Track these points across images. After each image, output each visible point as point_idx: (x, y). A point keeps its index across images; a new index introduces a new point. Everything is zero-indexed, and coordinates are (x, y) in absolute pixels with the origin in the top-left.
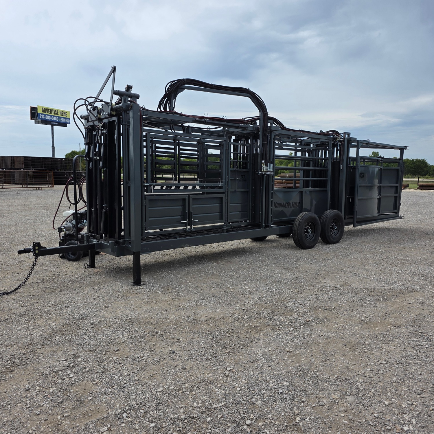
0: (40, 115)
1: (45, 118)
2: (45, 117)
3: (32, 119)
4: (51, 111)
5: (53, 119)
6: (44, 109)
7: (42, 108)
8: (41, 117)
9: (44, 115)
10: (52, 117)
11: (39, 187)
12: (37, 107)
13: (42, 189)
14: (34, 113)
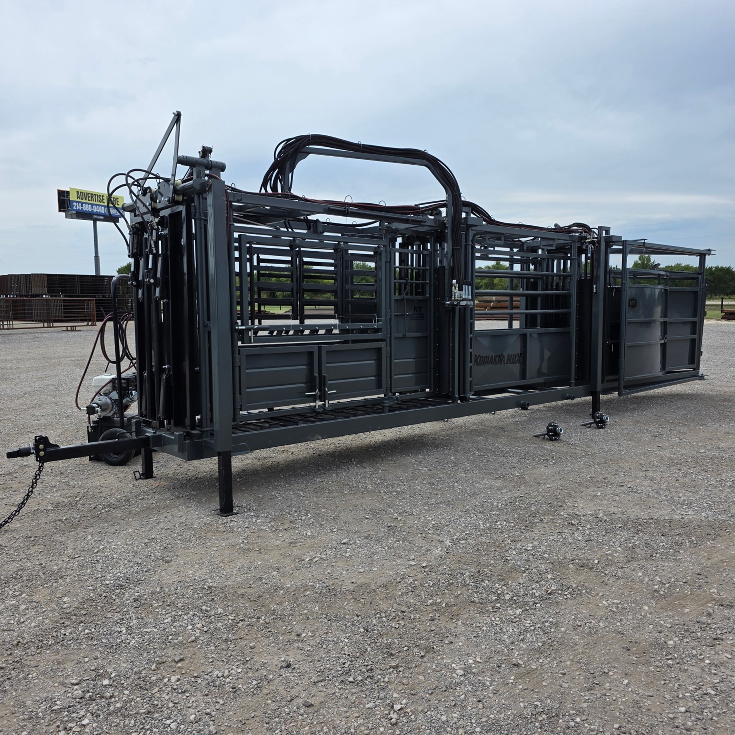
0: (74, 203)
1: (82, 209)
2: (82, 206)
3: (60, 211)
4: (92, 197)
5: (96, 209)
6: (81, 194)
7: (78, 192)
8: (76, 207)
9: (80, 204)
10: (94, 206)
11: (71, 327)
12: (68, 190)
13: (77, 328)
14: (64, 201)
